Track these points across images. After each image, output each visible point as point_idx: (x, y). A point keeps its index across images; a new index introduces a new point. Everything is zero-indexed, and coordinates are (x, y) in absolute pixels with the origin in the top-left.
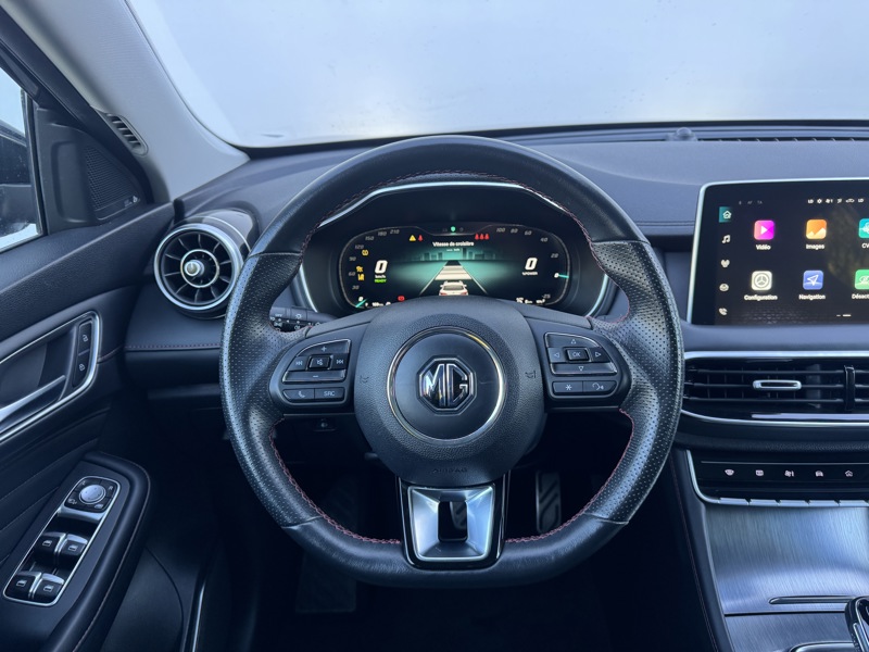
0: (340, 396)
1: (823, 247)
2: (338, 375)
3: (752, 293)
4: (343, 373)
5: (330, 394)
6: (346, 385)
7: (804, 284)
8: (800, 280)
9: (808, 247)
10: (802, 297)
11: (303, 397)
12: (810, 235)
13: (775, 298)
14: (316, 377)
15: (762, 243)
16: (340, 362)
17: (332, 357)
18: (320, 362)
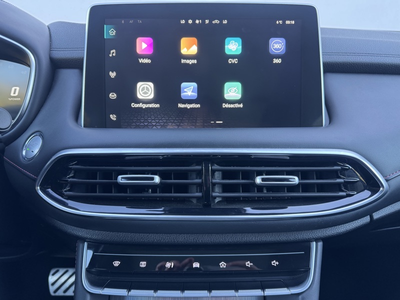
1: (195, 62)
3: (138, 101)
7: (182, 94)
8: (178, 90)
9: (183, 61)
10: (181, 106)
12: (184, 51)
13: (158, 106)
15: (144, 57)
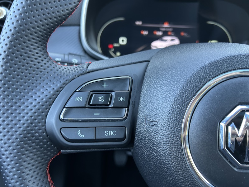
0: (122, 136)
2: (120, 113)
4: (125, 111)
5: (110, 133)
6: (127, 124)
11: (82, 136)
14: (97, 114)
16: (122, 99)
17: (113, 93)
18: (101, 99)
